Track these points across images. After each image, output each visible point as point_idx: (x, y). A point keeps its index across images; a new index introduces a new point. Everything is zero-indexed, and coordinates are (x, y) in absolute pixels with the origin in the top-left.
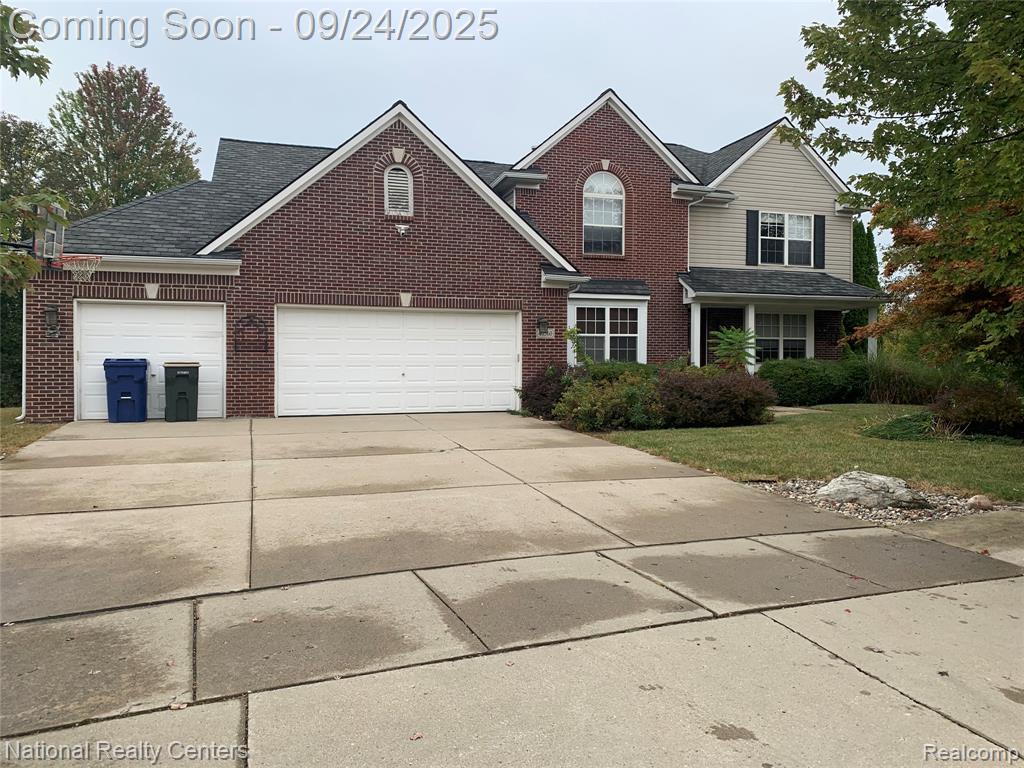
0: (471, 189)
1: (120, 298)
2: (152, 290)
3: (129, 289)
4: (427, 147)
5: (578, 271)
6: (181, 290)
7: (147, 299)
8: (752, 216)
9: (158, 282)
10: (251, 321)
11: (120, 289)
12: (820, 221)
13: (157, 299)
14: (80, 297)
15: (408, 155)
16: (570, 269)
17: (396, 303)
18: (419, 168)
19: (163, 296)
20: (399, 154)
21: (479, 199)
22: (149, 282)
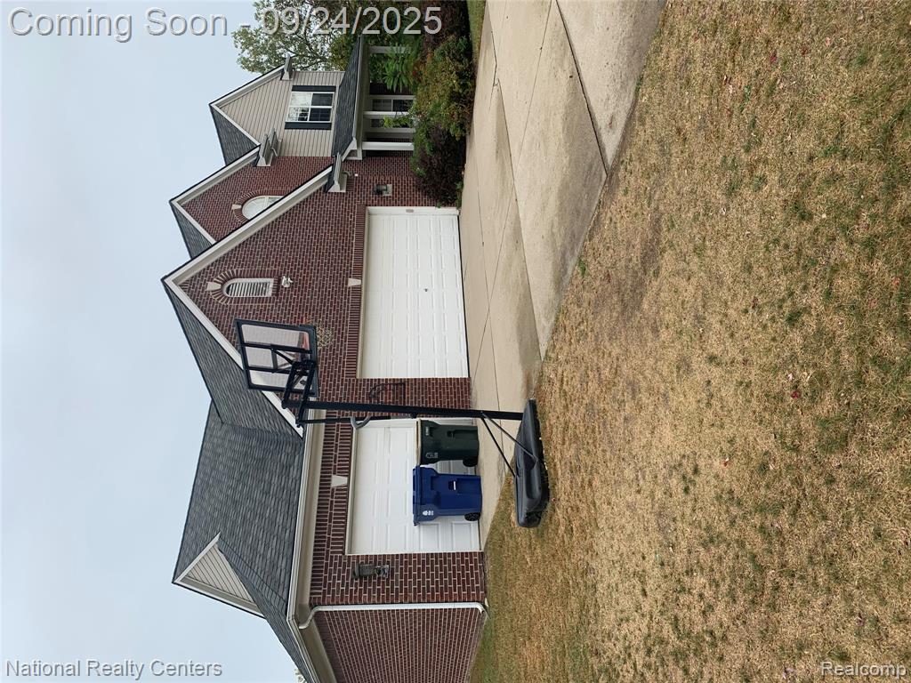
0: (251, 237)
1: (346, 510)
2: (337, 481)
3: (336, 502)
4: (208, 267)
5: (332, 165)
6: (340, 457)
7: (348, 485)
8: (289, 126)
9: (330, 476)
10: (374, 396)
11: (335, 510)
12: (295, 88)
13: (349, 476)
14: (343, 548)
15: (215, 279)
16: (330, 169)
17: (357, 290)
18: (229, 273)
19: (345, 471)
20: (212, 286)
21: (261, 231)
22: (330, 484)
